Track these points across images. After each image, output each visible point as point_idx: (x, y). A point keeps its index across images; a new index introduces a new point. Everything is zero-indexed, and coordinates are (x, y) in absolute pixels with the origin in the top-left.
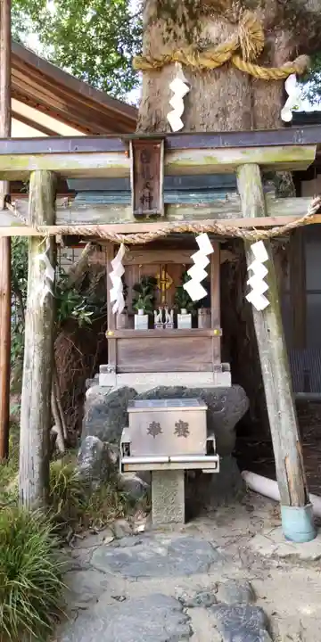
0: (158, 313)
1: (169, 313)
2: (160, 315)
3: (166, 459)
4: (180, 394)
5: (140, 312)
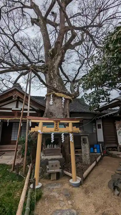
5: (48, 145)
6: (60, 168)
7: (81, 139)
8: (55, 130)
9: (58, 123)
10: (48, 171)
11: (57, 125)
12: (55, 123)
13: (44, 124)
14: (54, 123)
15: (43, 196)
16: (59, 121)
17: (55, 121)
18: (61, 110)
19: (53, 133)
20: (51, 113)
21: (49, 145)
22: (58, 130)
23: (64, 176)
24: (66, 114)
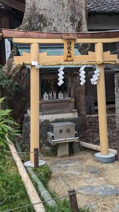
0: (51, 93)
1: (55, 93)
2: (51, 94)
3: (65, 139)
4: (63, 120)
5: (46, 93)
6: (76, 134)
7: (115, 81)
8: (66, 61)
9: (73, 46)
10: (53, 141)
11: (69, 48)
12: (66, 46)
13: (42, 47)
14: (63, 44)
15: (54, 174)
16: (75, 40)
17: (66, 40)
18: (65, 8)
19: (62, 67)
20: (42, 19)
21: (48, 93)
22: (72, 61)
23: (81, 150)
24: (79, 20)
